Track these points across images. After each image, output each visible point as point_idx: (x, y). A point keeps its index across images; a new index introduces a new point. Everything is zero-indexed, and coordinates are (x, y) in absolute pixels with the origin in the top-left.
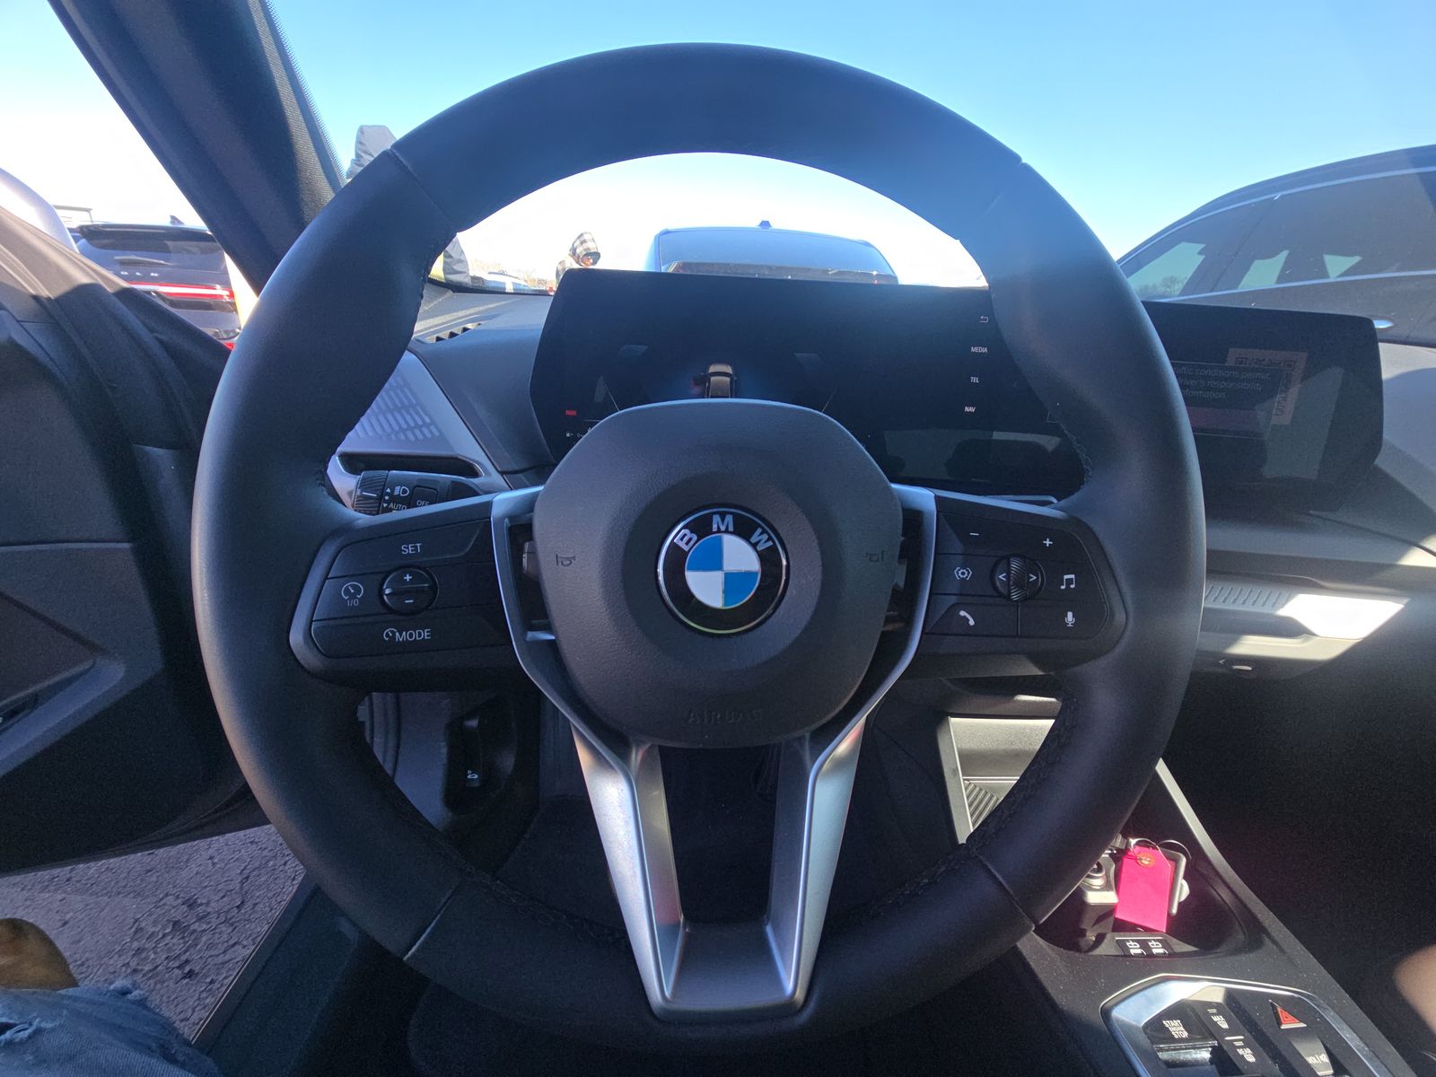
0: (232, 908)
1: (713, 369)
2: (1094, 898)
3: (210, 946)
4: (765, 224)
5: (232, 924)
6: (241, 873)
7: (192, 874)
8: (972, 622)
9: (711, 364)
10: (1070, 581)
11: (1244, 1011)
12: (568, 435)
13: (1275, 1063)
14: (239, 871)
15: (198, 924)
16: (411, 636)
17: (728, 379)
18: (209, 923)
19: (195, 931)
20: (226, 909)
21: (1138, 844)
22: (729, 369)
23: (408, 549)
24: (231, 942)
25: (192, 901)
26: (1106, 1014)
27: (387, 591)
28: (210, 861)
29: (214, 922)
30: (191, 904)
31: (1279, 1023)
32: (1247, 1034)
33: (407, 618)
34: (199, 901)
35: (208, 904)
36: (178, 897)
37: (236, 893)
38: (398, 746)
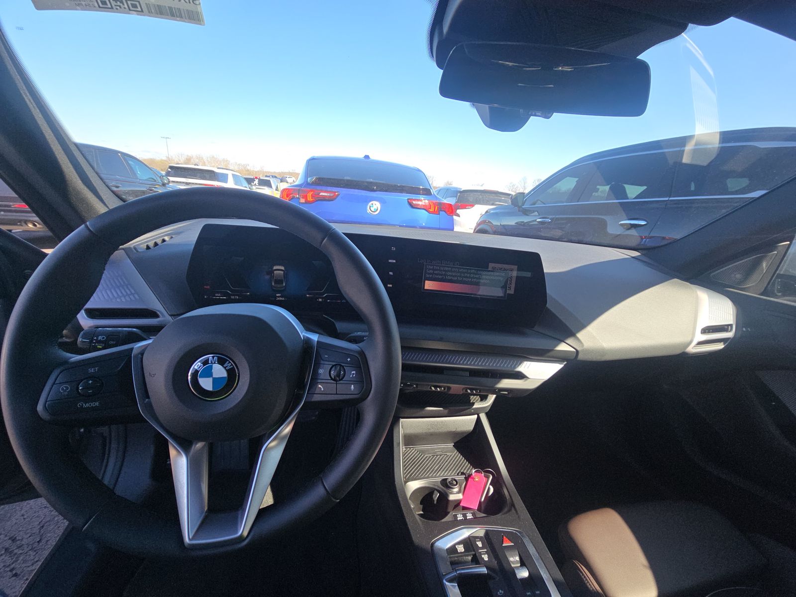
0: (35, 542)
1: (275, 268)
2: (452, 497)
3: (25, 561)
4: (367, 157)
5: (35, 551)
6: (39, 524)
7: (13, 524)
8: (322, 389)
9: (274, 266)
10: (353, 374)
11: (490, 539)
12: (205, 297)
13: (496, 560)
14: (38, 523)
15: (17, 550)
16: (90, 405)
17: (282, 272)
18: (23, 550)
19: (16, 554)
20: (31, 543)
21: (476, 472)
22: (283, 268)
23: (92, 370)
24: (36, 560)
25: (13, 538)
26: (433, 544)
27: (80, 388)
28: (22, 517)
29: (26, 550)
30: (14, 540)
31: (503, 543)
32: (488, 549)
33: (87, 398)
34: (17, 538)
35: (22, 540)
36: (6, 536)
37: (37, 535)
38: (126, 447)
